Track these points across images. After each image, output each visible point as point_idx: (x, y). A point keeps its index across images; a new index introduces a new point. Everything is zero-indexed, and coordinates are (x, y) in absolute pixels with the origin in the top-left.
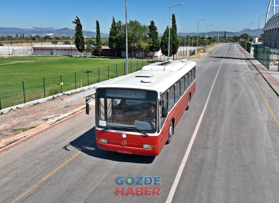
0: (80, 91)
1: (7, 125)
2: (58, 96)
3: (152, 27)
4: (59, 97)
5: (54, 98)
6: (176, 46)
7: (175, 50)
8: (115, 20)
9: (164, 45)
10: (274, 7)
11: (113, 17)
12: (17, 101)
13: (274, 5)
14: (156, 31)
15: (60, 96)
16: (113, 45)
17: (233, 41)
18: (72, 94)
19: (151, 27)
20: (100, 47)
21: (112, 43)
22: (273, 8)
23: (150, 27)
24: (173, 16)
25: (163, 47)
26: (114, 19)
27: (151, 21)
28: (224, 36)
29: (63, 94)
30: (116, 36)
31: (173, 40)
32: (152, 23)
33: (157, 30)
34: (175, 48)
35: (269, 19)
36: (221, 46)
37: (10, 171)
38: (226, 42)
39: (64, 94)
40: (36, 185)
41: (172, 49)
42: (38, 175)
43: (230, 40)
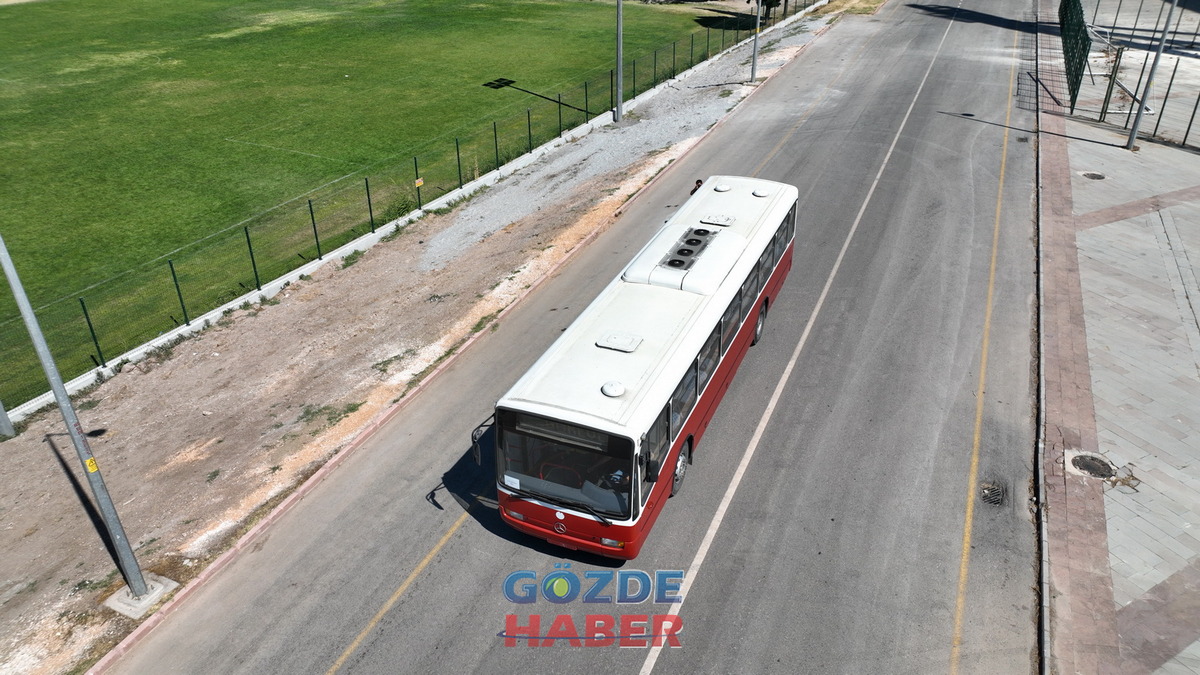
0: (472, 192)
1: (287, 377)
2: (411, 222)
4: (412, 225)
5: (398, 230)
12: (296, 237)
15: (415, 219)
18: (452, 206)
29: (425, 211)
37: (315, 574)
39: (427, 212)
40: (372, 624)
42: (376, 590)
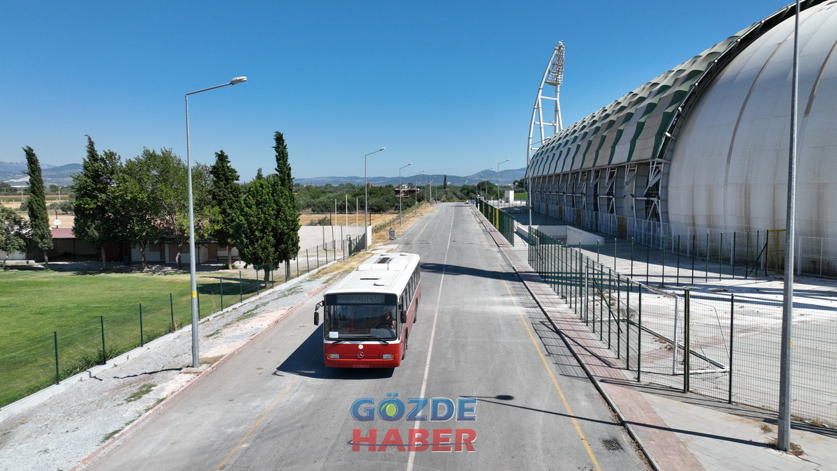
3: (222, 170)
6: (289, 236)
7: (286, 248)
8: (96, 147)
9: (246, 235)
10: (542, 126)
11: (90, 139)
13: (542, 123)
14: (235, 182)
16: (89, 227)
17: (461, 199)
19: (218, 169)
20: (43, 235)
21: (85, 223)
22: (541, 128)
23: (215, 171)
24: (279, 139)
25: (242, 241)
26: (91, 144)
27: (216, 153)
28: (443, 184)
30: (96, 197)
31: (277, 216)
32: (222, 158)
33: (238, 180)
34: (287, 243)
35: (534, 153)
36: (437, 211)
38: (449, 200)
41: (273, 246)
43: (456, 195)
